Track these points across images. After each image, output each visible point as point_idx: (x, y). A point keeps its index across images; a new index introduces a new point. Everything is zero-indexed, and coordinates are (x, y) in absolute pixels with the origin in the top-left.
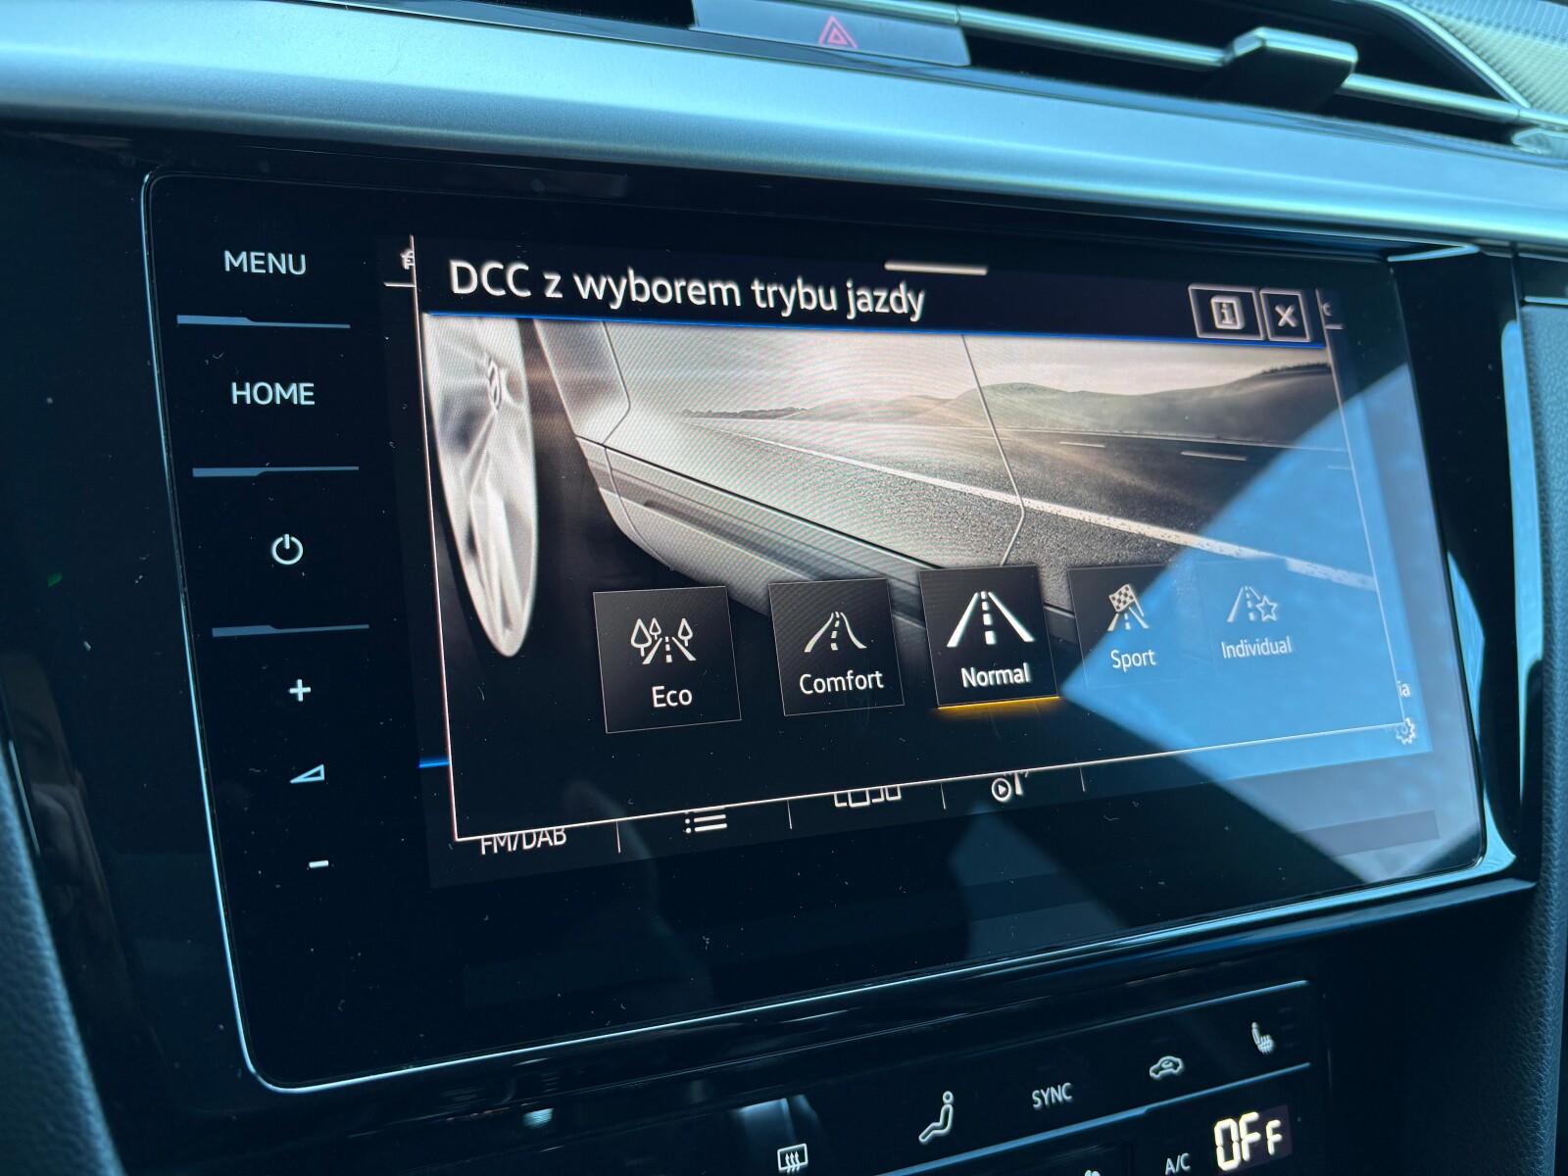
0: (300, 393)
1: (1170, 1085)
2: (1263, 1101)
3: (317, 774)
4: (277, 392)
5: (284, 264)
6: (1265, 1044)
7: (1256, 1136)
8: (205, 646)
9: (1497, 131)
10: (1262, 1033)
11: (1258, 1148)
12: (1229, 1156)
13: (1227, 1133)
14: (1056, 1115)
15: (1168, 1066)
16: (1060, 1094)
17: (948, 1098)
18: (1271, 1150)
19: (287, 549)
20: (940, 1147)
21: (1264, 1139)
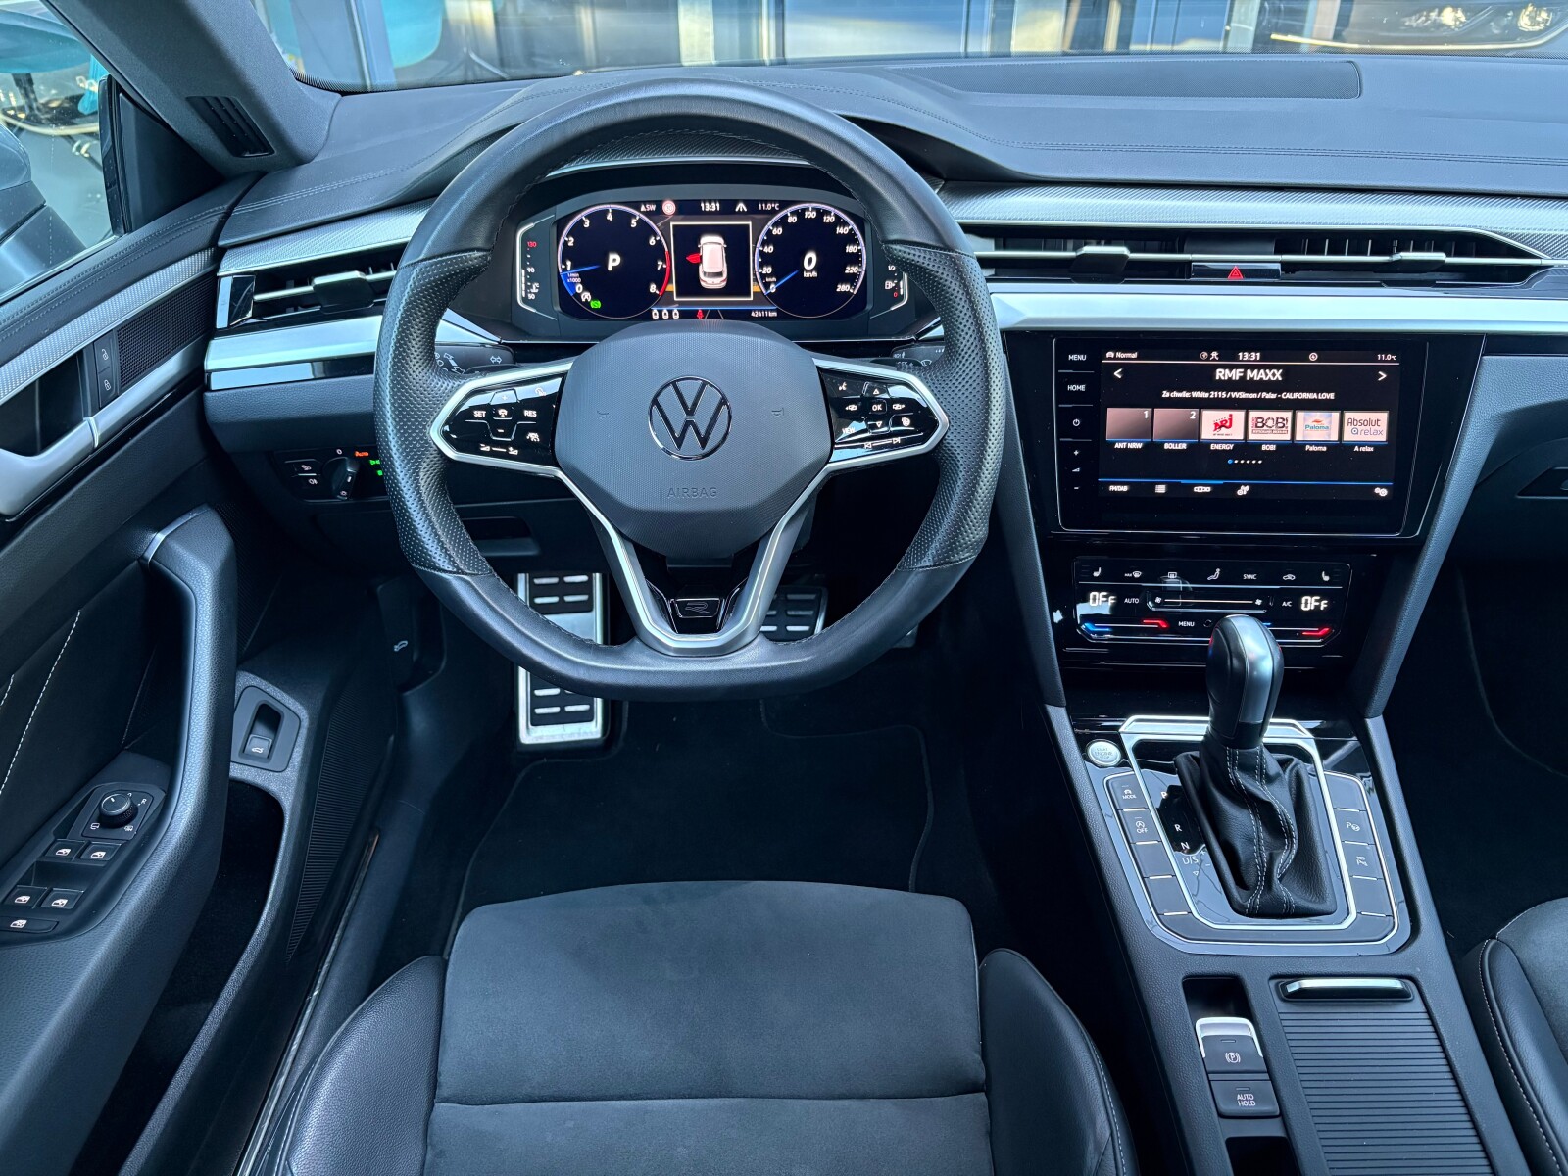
0: (1082, 388)
1: (1289, 582)
2: (1323, 594)
3: (1077, 470)
4: (1077, 388)
5: (1082, 357)
6: (1326, 579)
7: (1317, 603)
8: (1059, 442)
9: (1520, 274)
10: (1326, 575)
11: (1317, 607)
12: (1306, 606)
13: (1307, 600)
14: (1250, 581)
15: (1290, 577)
16: (1252, 577)
17: (1218, 571)
18: (1322, 608)
19: (1077, 422)
20: (1213, 582)
21: (1320, 605)
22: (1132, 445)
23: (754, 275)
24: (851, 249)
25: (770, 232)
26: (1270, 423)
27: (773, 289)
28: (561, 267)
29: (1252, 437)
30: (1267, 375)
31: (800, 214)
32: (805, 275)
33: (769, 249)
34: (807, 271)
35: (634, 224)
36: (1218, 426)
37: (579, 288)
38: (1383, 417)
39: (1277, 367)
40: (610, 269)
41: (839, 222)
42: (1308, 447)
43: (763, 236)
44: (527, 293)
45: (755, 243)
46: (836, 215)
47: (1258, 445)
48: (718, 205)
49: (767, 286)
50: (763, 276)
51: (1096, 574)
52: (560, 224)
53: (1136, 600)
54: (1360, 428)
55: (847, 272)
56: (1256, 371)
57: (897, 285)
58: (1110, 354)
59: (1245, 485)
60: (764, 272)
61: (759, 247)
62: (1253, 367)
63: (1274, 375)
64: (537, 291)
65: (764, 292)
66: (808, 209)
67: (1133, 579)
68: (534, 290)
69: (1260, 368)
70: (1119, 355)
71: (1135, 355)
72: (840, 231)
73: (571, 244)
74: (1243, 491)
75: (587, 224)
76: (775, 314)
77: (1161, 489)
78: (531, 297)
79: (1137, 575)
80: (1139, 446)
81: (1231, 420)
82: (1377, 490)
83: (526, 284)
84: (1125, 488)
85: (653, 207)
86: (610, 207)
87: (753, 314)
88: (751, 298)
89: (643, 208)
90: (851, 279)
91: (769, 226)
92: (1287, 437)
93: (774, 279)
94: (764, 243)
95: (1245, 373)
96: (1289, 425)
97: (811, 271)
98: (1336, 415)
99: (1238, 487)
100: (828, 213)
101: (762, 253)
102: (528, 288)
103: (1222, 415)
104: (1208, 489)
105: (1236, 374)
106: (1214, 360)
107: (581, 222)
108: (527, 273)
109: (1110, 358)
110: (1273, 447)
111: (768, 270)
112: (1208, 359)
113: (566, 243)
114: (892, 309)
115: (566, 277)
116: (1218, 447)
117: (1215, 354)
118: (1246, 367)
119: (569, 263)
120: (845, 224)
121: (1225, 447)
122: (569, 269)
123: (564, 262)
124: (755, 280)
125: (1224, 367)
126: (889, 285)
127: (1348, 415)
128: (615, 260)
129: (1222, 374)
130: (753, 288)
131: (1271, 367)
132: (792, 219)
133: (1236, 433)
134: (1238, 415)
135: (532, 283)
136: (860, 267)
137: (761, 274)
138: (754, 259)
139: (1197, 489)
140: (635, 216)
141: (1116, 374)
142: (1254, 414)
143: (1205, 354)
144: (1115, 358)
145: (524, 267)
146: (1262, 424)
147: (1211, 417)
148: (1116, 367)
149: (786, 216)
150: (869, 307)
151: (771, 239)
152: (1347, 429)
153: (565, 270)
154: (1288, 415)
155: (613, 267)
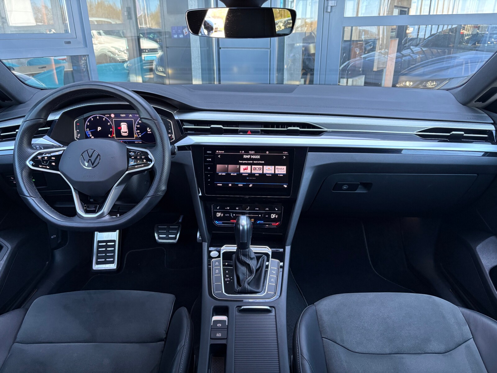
0: (210, 160)
1: (267, 210)
2: (276, 214)
3: (209, 180)
4: (209, 159)
5: (210, 152)
6: (277, 209)
7: (275, 216)
8: (205, 173)
12: (272, 217)
13: (272, 215)
14: (257, 210)
15: (267, 209)
16: (258, 209)
17: (249, 207)
19: (209, 168)
20: (248, 210)
22: (223, 174)
23: (135, 132)
25: (138, 122)
26: (257, 169)
27: (140, 136)
28: (86, 130)
29: (253, 172)
30: (256, 157)
32: (148, 133)
33: (138, 126)
34: (149, 132)
35: (104, 119)
36: (244, 169)
37: (91, 135)
38: (285, 167)
39: (259, 155)
40: (98, 130)
42: (267, 175)
43: (137, 123)
44: (77, 136)
45: (135, 124)
47: (254, 174)
48: (125, 115)
49: (138, 135)
50: (137, 133)
51: (218, 208)
52: (85, 119)
53: (228, 215)
54: (279, 170)
56: (253, 156)
57: (172, 135)
58: (217, 151)
59: (251, 184)
61: (136, 126)
62: (253, 155)
63: (258, 157)
65: (138, 137)
67: (227, 209)
68: (79, 136)
69: (254, 155)
70: (220, 152)
71: (223, 152)
73: (88, 124)
74: (251, 186)
75: (92, 119)
76: (141, 142)
77: (230, 185)
78: (78, 137)
79: (228, 208)
80: (225, 174)
81: (247, 168)
82: (284, 186)
84: (221, 185)
85: (108, 115)
86: (98, 115)
87: (135, 142)
88: (135, 138)
89: (106, 116)
91: (138, 120)
92: (261, 172)
93: (140, 134)
94: (137, 125)
95: (251, 156)
96: (262, 169)
98: (273, 167)
99: (250, 185)
101: (137, 127)
102: (77, 135)
103: (245, 167)
104: (242, 185)
105: (248, 157)
106: (243, 153)
107: (91, 119)
108: (77, 131)
109: (217, 152)
110: (258, 175)
111: (138, 131)
112: (242, 153)
113: (87, 124)
114: (171, 141)
115: (87, 132)
116: (244, 174)
117: (243, 152)
118: (251, 155)
119: (88, 129)
121: (246, 174)
123: (87, 129)
124: (135, 134)
125: (246, 155)
127: (276, 167)
128: (99, 128)
129: (245, 157)
130: (135, 136)
131: (257, 155)
133: (249, 171)
134: (249, 167)
137: (137, 132)
138: (135, 129)
139: (239, 185)
140: (104, 118)
141: (219, 156)
142: (253, 166)
143: (241, 152)
144: (219, 152)
145: (76, 130)
146: (255, 169)
147: (242, 167)
148: (219, 154)
151: (138, 124)
152: (276, 170)
153: (87, 131)
154: (261, 167)
155: (99, 130)
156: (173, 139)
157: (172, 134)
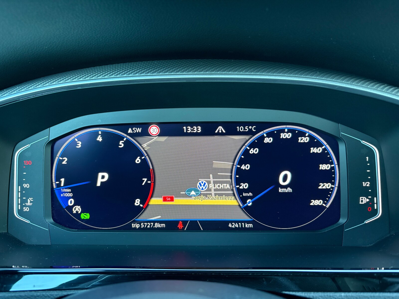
23: (232, 190)
24: (324, 167)
25: (247, 152)
27: (249, 203)
28: (55, 183)
31: (275, 135)
32: (280, 190)
33: (246, 167)
34: (282, 187)
35: (122, 144)
37: (71, 202)
40: (99, 184)
41: (314, 143)
43: (240, 155)
44: (22, 207)
45: (233, 161)
46: (310, 136)
48: (200, 128)
49: (244, 200)
50: (240, 191)
52: (54, 145)
55: (320, 188)
57: (372, 200)
60: (241, 188)
61: (236, 165)
64: (31, 204)
65: (241, 205)
66: (283, 131)
68: (29, 204)
72: (314, 150)
75: (79, 145)
76: (251, 225)
78: (26, 209)
83: (21, 198)
85: (139, 130)
86: (100, 130)
87: (230, 225)
89: (130, 131)
90: (324, 195)
91: (246, 146)
93: (250, 194)
94: (242, 162)
97: (286, 187)
100: (303, 134)
101: (239, 171)
102: (23, 202)
107: (74, 143)
108: (23, 188)
111: (245, 186)
113: (60, 162)
114: (367, 222)
115: (60, 192)
119: (63, 180)
120: (319, 144)
122: (62, 185)
123: (58, 179)
124: (233, 195)
126: (364, 200)
128: (103, 177)
132: (268, 140)
135: (27, 198)
136: (333, 184)
137: (238, 189)
138: (232, 177)
140: (122, 138)
145: (20, 183)
149: (262, 138)
150: (342, 221)
151: (248, 158)
153: (59, 185)
155: (102, 183)
156: (375, 212)
157: (374, 194)
